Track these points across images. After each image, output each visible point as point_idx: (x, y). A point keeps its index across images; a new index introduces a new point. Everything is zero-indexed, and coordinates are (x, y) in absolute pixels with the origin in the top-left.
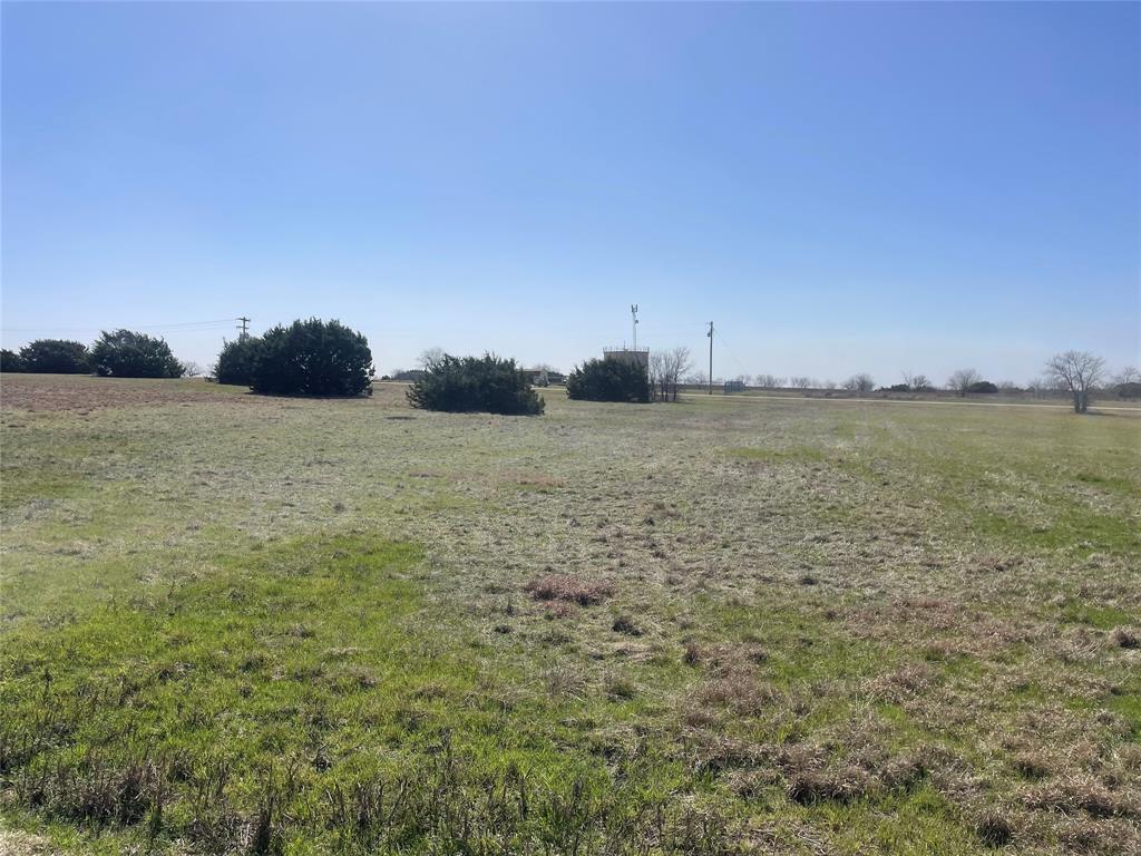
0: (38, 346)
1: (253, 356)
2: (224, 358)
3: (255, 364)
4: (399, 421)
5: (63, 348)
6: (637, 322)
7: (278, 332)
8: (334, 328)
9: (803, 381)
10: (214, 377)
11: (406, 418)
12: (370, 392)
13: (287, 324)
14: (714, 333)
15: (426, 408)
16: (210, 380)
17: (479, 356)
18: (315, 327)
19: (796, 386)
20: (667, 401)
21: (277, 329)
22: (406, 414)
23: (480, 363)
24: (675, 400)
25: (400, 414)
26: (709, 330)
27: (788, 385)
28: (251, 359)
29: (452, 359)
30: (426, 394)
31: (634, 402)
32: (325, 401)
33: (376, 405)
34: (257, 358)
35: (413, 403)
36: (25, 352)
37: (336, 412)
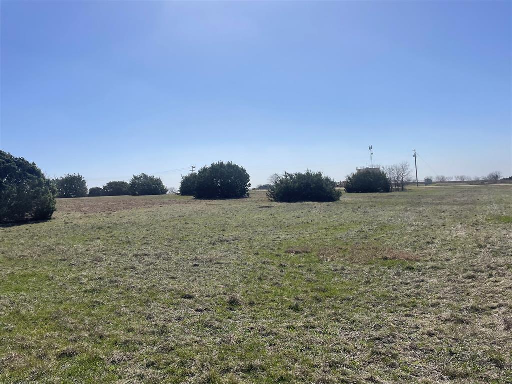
0: (110, 185)
1: (195, 182)
2: (183, 184)
3: (196, 185)
4: (266, 209)
5: (120, 185)
6: (372, 154)
7: (205, 169)
8: (230, 166)
9: (462, 178)
10: (179, 193)
11: (269, 207)
12: (249, 195)
13: (209, 166)
14: (417, 155)
15: (278, 201)
16: (178, 194)
17: (304, 173)
18: (221, 165)
19: (459, 180)
20: (398, 191)
21: (204, 168)
22: (268, 205)
23: (304, 176)
24: (403, 190)
25: (265, 205)
26: (414, 154)
27: (454, 180)
28: (194, 183)
29: (289, 175)
30: (277, 194)
31: (382, 192)
32: (228, 201)
33: (252, 201)
34: (196, 182)
35: (271, 199)
36: (105, 188)
37: (233, 206)
